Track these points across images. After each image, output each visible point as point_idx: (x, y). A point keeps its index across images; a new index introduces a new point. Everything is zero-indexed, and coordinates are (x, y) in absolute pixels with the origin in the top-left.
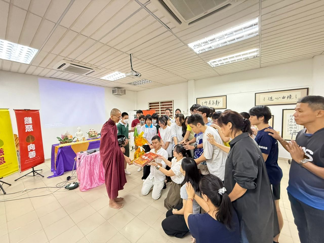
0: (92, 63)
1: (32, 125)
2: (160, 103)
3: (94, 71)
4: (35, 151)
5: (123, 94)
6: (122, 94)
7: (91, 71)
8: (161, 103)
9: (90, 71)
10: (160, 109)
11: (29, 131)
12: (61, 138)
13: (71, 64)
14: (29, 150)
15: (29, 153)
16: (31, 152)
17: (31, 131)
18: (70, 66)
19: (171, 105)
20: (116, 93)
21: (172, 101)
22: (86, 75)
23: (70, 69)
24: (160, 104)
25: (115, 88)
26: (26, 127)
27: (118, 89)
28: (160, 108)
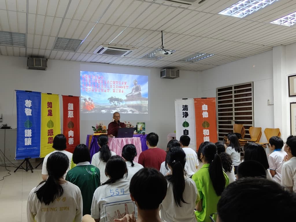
0: (128, 43)
1: (73, 111)
2: (233, 88)
3: (131, 51)
4: (73, 138)
5: (175, 77)
6: (173, 77)
7: (128, 51)
8: (235, 87)
9: (126, 51)
10: (233, 99)
11: (70, 117)
12: (96, 128)
13: (108, 47)
14: (69, 136)
15: (69, 139)
16: (70, 138)
17: (72, 117)
18: (108, 49)
19: (250, 90)
20: (165, 76)
21: (251, 84)
22: (124, 56)
23: (108, 52)
24: (233, 90)
25: (164, 68)
26: (69, 113)
27: (168, 70)
28: (233, 96)
